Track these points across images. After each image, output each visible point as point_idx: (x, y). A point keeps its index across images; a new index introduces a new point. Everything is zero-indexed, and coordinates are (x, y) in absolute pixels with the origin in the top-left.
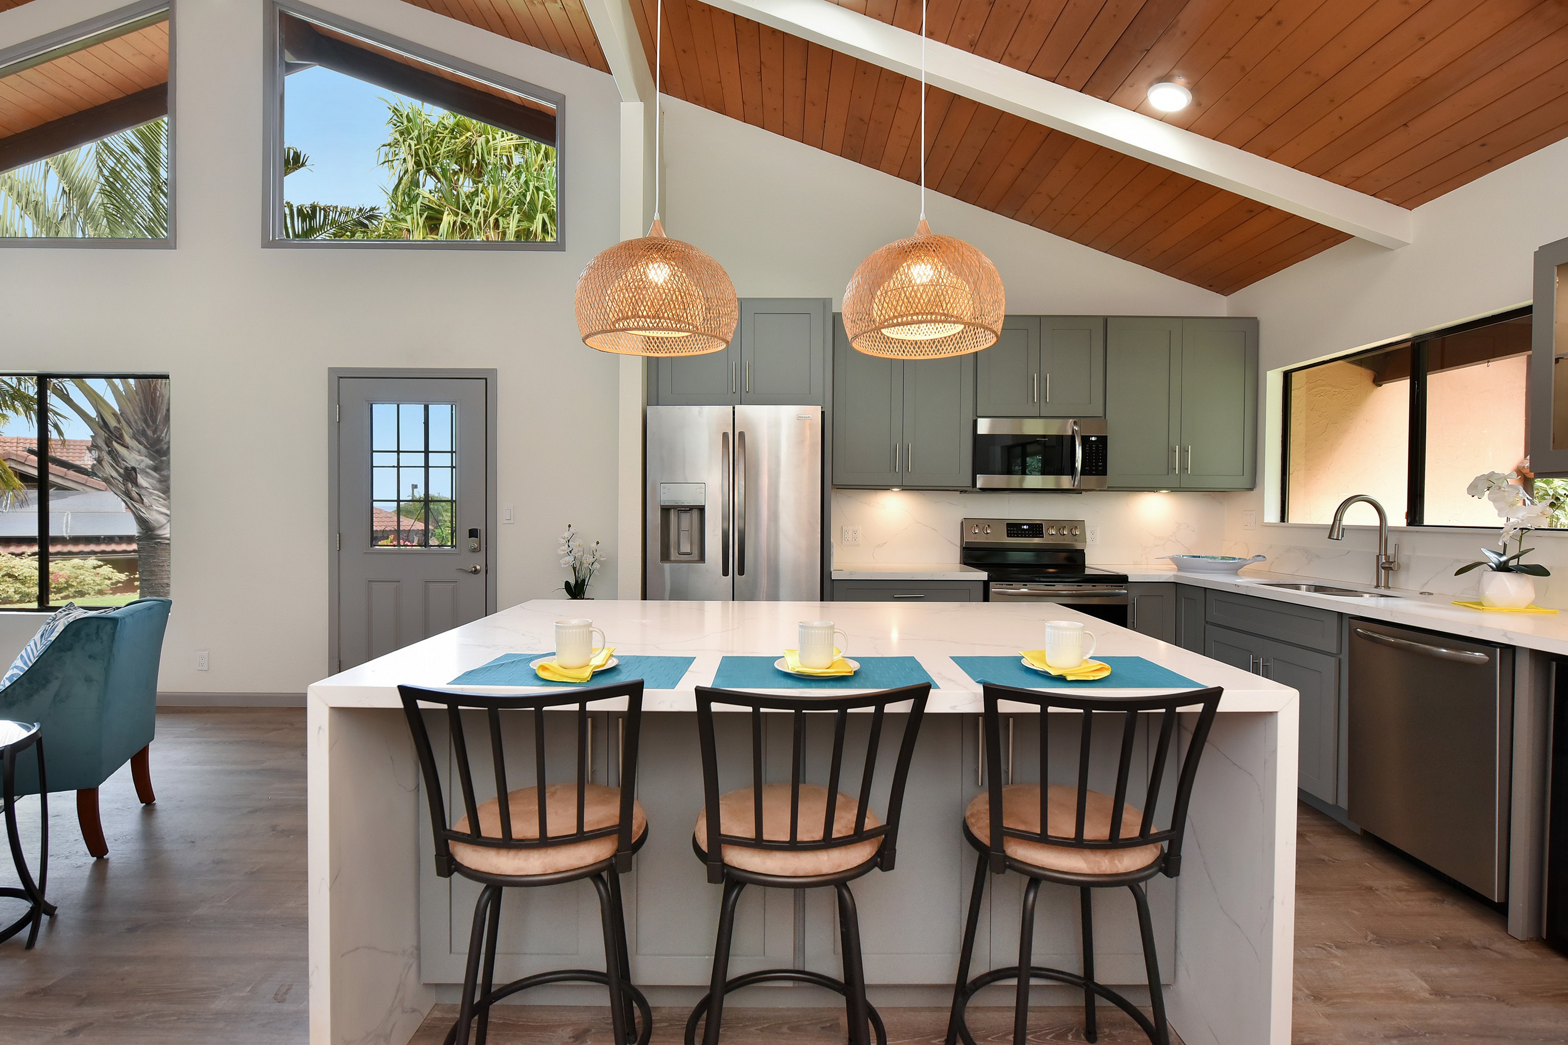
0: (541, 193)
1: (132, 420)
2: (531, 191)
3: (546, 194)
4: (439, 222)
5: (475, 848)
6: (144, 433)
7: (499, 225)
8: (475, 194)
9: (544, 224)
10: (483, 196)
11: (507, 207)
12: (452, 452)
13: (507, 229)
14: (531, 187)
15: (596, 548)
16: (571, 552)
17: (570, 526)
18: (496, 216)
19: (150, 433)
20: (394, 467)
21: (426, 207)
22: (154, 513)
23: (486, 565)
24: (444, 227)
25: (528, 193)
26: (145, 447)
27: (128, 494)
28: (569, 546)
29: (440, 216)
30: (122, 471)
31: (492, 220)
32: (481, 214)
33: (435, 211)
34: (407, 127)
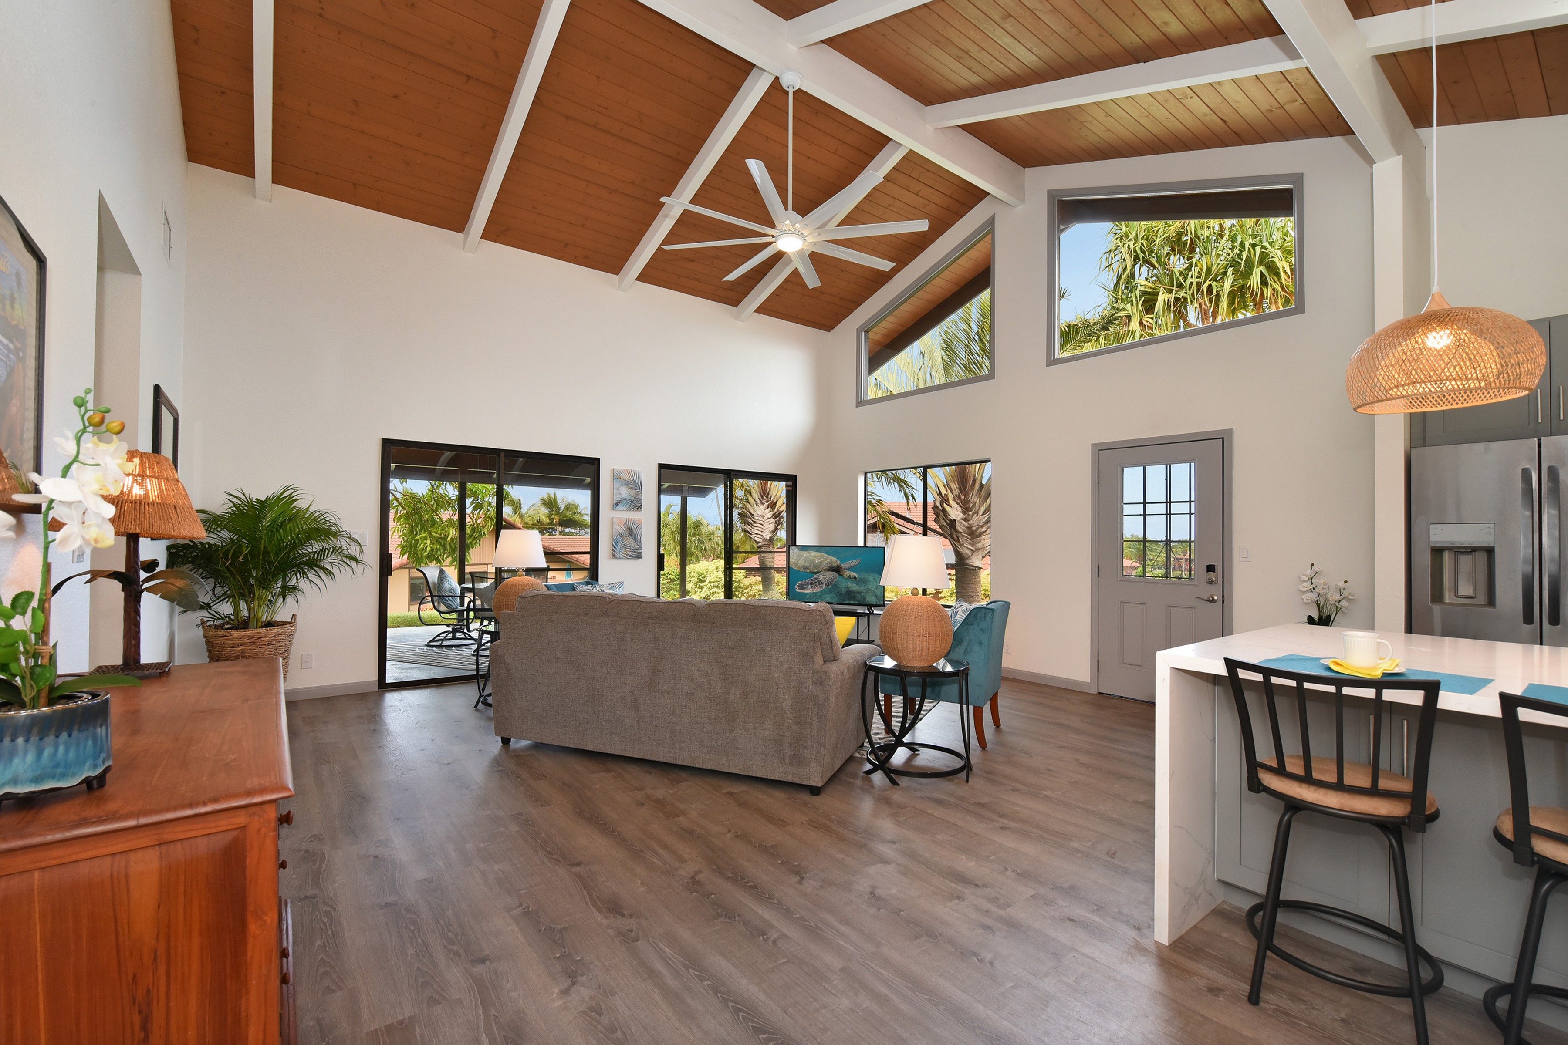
0: (1258, 249)
1: (953, 489)
2: (1247, 250)
3: (1263, 247)
4: (1154, 302)
5: (1280, 778)
6: (959, 497)
7: (1213, 290)
8: (1189, 268)
9: (1262, 274)
10: (1197, 269)
11: (1221, 271)
12: (1190, 502)
13: (1221, 292)
14: (1247, 246)
15: (1344, 586)
16: (1314, 589)
17: (1312, 565)
18: (1210, 283)
19: (962, 497)
20: (1140, 515)
21: (1143, 293)
22: (965, 549)
23: (1223, 596)
24: (1159, 304)
25: (1244, 253)
26: (960, 506)
27: (951, 536)
28: (1312, 584)
29: (1155, 297)
30: (948, 522)
31: (1205, 287)
32: (1194, 285)
33: (1150, 294)
34: (1126, 232)
